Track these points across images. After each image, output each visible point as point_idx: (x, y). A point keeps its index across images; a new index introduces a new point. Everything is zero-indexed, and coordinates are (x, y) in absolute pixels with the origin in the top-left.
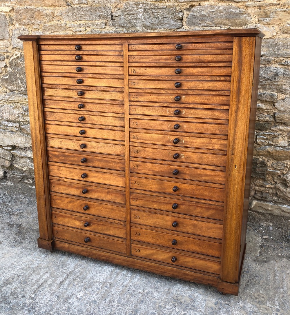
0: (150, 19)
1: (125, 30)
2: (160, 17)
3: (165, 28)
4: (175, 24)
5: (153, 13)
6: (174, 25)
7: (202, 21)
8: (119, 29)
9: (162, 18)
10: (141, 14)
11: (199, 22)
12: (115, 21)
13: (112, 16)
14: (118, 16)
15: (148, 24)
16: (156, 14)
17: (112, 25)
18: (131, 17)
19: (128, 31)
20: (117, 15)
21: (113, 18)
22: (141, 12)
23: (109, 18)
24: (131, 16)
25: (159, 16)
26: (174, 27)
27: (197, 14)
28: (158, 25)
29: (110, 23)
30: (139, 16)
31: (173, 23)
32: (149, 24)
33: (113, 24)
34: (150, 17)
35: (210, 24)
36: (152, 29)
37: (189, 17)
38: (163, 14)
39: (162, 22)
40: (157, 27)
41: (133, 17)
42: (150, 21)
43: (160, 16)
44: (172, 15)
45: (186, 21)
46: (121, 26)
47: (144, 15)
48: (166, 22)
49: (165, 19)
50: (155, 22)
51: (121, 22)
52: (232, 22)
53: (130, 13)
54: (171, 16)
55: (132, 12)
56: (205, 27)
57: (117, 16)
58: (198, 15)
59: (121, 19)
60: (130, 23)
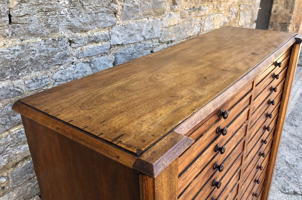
0: (81, 16)
1: (40, 40)
2: (93, 12)
3: (99, 28)
4: (111, 20)
5: (83, 5)
6: (110, 22)
7: (135, 12)
8: (28, 41)
9: (95, 13)
10: (66, 9)
11: (132, 14)
12: (18, 27)
13: (10, 16)
14: (24, 15)
15: (77, 24)
16: (87, 7)
17: (12, 35)
18: (49, 16)
19: (45, 41)
20: (22, 14)
21: (14, 19)
22: (64, 5)
23: (5, 21)
24: (48, 14)
25: (91, 10)
26: (110, 24)
27: (131, 4)
28: (90, 24)
29: (7, 31)
30: (62, 13)
31: (109, 19)
32: (80, 24)
33: (13, 33)
34: (80, 13)
35: (141, 16)
36: (83, 31)
37: (124, 9)
38: (96, 6)
39: (96, 19)
40: (90, 26)
41: (53, 15)
42: (81, 20)
43: (93, 10)
44: (106, 7)
45: (120, 14)
46: (33, 35)
47: (71, 10)
48: (101, 19)
49: (100, 14)
50: (87, 21)
51: (32, 27)
52: (155, 12)
53: (45, 7)
54: (106, 9)
55: (50, 7)
56: (137, 19)
57: (22, 16)
58: (132, 6)
59: (31, 21)
60: (48, 26)
